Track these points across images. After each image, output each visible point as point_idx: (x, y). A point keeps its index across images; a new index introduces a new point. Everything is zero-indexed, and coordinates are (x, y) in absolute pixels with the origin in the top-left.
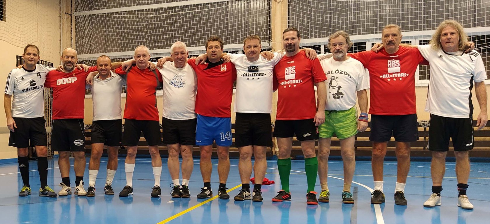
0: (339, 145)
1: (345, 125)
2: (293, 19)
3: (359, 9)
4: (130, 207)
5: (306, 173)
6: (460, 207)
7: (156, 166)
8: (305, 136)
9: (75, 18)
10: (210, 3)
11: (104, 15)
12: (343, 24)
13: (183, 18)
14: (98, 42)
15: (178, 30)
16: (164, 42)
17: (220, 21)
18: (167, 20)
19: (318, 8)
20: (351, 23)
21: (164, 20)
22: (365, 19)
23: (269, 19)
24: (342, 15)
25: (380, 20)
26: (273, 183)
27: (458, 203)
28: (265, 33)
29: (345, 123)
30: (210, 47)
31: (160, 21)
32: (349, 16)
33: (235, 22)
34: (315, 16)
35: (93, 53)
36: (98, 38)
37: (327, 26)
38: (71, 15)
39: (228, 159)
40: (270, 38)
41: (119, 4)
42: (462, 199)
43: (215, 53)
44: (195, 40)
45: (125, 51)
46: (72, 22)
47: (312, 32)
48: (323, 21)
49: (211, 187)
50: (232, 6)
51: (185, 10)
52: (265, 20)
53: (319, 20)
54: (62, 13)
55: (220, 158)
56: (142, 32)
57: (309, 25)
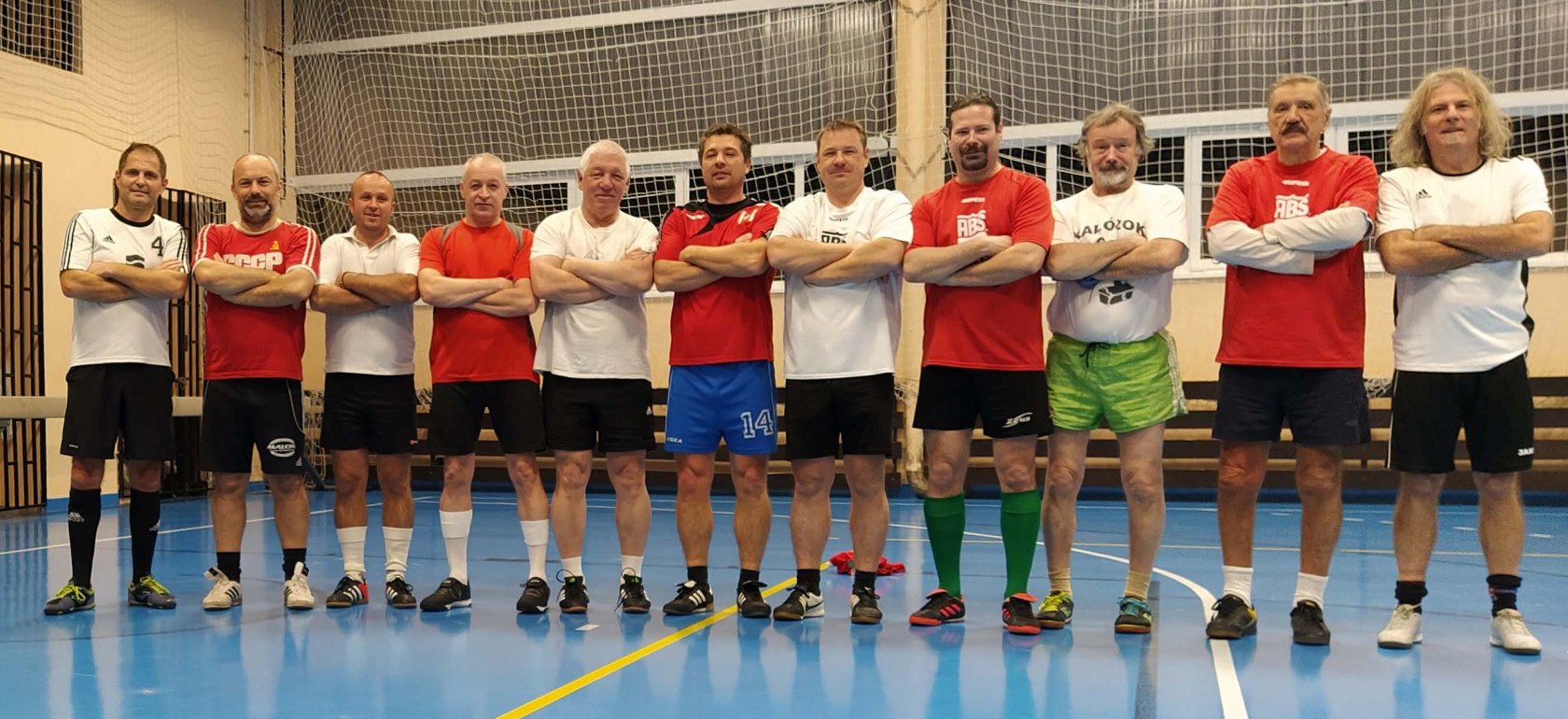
0: (1116, 455)
1: (1135, 389)
2: (962, 67)
3: (1163, 36)
4: (460, 642)
5: (1004, 539)
6: (1500, 647)
7: (529, 518)
8: (1011, 422)
9: (293, 61)
10: (708, 17)
11: (383, 53)
12: (1113, 82)
13: (624, 63)
14: (365, 136)
15: (608, 100)
16: (566, 137)
17: (739, 71)
18: (575, 69)
19: (1038, 32)
20: (1139, 78)
21: (565, 70)
22: (1184, 67)
23: (889, 64)
24: (1112, 55)
25: (1229, 70)
26: (901, 569)
27: (1493, 637)
28: (876, 110)
29: (1133, 382)
30: (711, 153)
31: (555, 71)
32: (1134, 56)
33: (783, 74)
34: (1028, 56)
35: (348, 170)
36: (363, 124)
37: (1065, 86)
38: (281, 54)
39: (765, 495)
40: (892, 123)
41: (430, 19)
42: (1506, 622)
43: (723, 170)
44: (662, 129)
45: (447, 163)
46: (283, 74)
47: (1018, 104)
48: (1053, 72)
49: (710, 581)
50: (774, 27)
51: (631, 40)
52: (876, 70)
53: (1040, 70)
54: (253, 48)
55: (740, 493)
56: (498, 105)
57: (1012, 84)
